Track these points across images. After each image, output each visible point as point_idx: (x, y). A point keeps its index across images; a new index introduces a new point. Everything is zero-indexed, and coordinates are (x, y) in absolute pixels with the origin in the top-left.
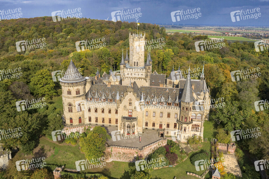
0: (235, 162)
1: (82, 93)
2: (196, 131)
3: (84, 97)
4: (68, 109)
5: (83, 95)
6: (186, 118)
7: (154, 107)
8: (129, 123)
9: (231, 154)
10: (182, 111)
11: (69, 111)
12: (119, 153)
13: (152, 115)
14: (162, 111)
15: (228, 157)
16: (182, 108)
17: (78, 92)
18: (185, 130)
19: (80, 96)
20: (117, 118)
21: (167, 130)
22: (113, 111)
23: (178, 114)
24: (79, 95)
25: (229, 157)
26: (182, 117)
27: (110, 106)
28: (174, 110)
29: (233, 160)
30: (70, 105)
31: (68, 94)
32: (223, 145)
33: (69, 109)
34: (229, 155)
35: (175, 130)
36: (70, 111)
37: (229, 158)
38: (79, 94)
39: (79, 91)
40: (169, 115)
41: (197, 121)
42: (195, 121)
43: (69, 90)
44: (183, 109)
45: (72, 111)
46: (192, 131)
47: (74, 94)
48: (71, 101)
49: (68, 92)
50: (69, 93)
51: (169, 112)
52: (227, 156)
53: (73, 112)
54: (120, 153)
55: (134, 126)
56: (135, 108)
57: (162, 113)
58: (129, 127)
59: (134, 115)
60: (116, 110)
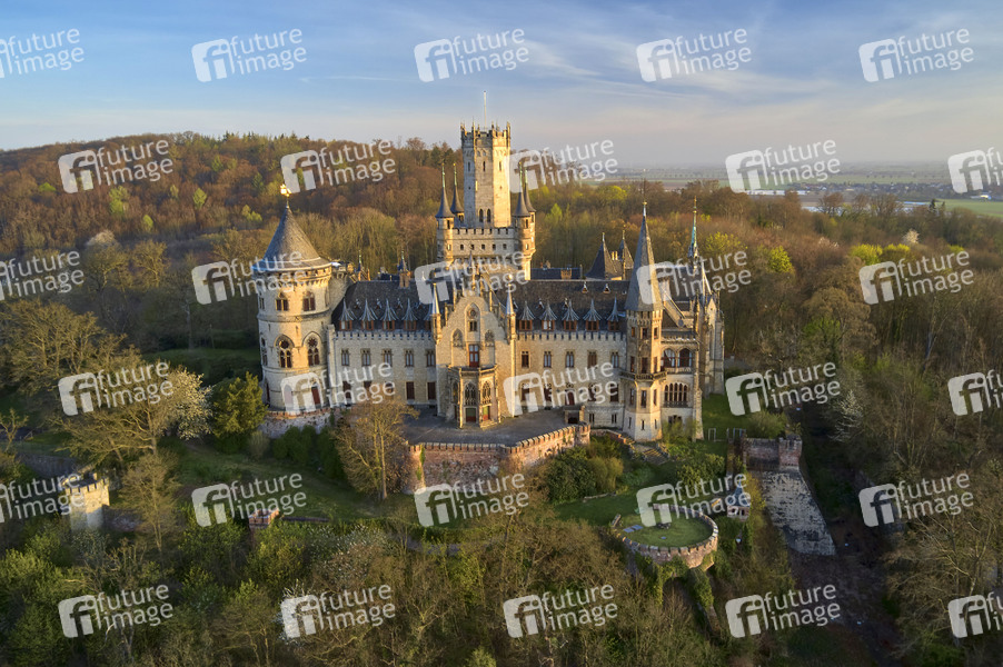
0: (804, 492)
1: (320, 307)
2: (680, 406)
3: (326, 320)
4: (278, 359)
5: (324, 314)
6: (645, 363)
7: (544, 336)
8: (470, 380)
9: (789, 471)
10: (632, 341)
11: (283, 366)
12: (444, 463)
13: (541, 363)
14: (571, 348)
15: (780, 477)
16: (629, 332)
17: (309, 303)
18: (644, 403)
19: (313, 315)
20: (432, 381)
21: (591, 407)
22: (420, 359)
23: (620, 354)
24: (312, 312)
25: (783, 478)
26: (632, 358)
27: (409, 342)
28: (607, 343)
29: (796, 487)
30: (286, 343)
31: (279, 309)
32: (763, 444)
33: (283, 360)
34: (784, 472)
35: (614, 408)
36: (286, 362)
37: (783, 482)
38: (313, 308)
39: (313, 300)
40: (592, 359)
41: (679, 373)
42: (674, 373)
43: (282, 295)
44: (634, 335)
45: (290, 366)
46: (665, 406)
47: (296, 306)
48: (287, 330)
49: (279, 301)
50: (283, 304)
51: (592, 349)
52: (777, 476)
53: (294, 365)
54: (449, 464)
55: (487, 392)
56: (490, 336)
57: (570, 354)
58: (472, 394)
59: (484, 359)
60: (431, 353)
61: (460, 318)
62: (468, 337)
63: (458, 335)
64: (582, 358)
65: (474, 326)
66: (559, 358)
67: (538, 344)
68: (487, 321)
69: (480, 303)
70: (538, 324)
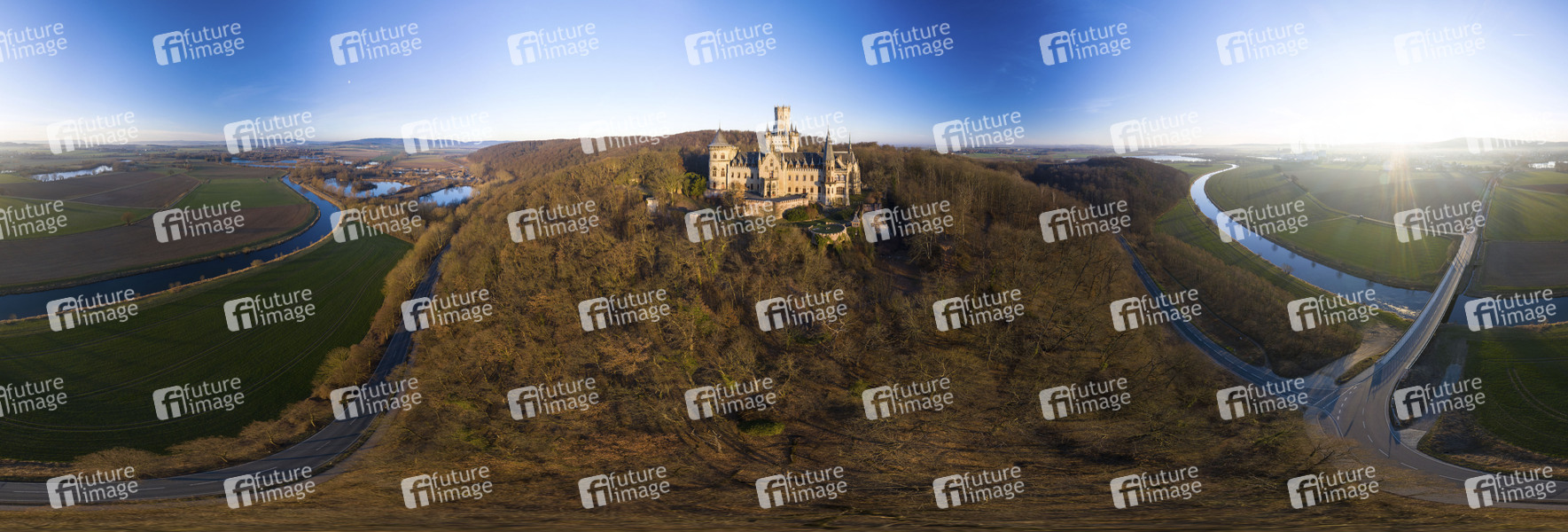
2: (842, 193)
7: (796, 170)
8: (769, 182)
13: (795, 178)
14: (805, 174)
23: (821, 176)
28: (816, 172)
40: (812, 177)
46: (837, 193)
51: (812, 174)
55: (774, 187)
56: (777, 168)
57: (805, 177)
58: (769, 186)
59: (775, 176)
61: (767, 162)
62: (770, 169)
63: (766, 168)
64: (808, 178)
65: (772, 165)
66: (801, 178)
67: (794, 173)
68: (776, 163)
69: (774, 157)
70: (795, 166)
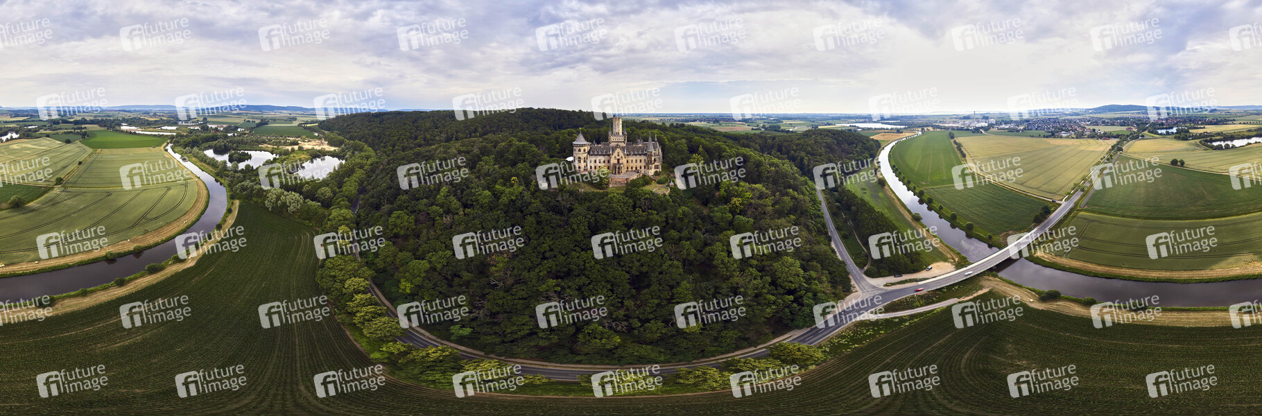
6: (651, 161)
7: (631, 157)
11: (579, 163)
13: (631, 162)
14: (636, 159)
16: (647, 155)
17: (584, 151)
18: (651, 169)
20: (609, 166)
22: (606, 162)
23: (646, 160)
28: (644, 158)
30: (580, 158)
35: (645, 169)
46: (655, 169)
48: (580, 156)
50: (580, 150)
51: (641, 159)
56: (621, 157)
58: (619, 168)
59: (621, 162)
60: (609, 162)
61: (615, 154)
62: (618, 158)
63: (615, 157)
64: (639, 161)
65: (618, 155)
66: (634, 161)
68: (621, 154)
69: (620, 151)
70: (630, 154)
